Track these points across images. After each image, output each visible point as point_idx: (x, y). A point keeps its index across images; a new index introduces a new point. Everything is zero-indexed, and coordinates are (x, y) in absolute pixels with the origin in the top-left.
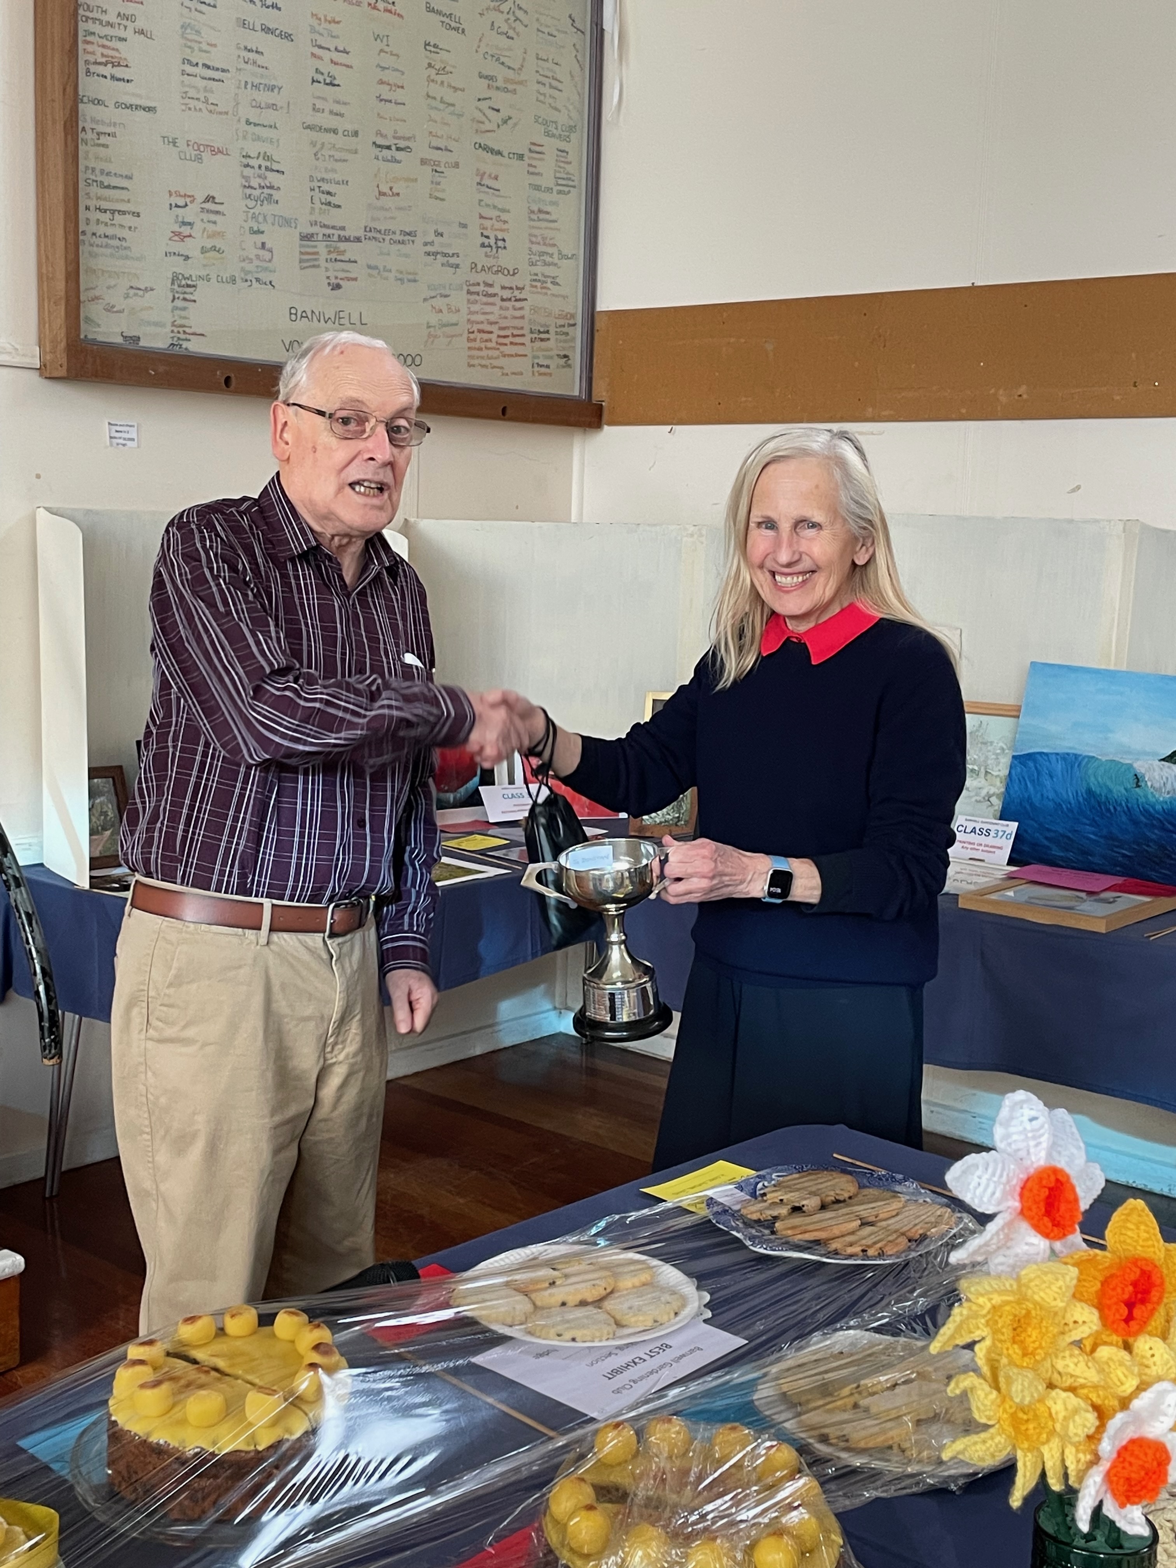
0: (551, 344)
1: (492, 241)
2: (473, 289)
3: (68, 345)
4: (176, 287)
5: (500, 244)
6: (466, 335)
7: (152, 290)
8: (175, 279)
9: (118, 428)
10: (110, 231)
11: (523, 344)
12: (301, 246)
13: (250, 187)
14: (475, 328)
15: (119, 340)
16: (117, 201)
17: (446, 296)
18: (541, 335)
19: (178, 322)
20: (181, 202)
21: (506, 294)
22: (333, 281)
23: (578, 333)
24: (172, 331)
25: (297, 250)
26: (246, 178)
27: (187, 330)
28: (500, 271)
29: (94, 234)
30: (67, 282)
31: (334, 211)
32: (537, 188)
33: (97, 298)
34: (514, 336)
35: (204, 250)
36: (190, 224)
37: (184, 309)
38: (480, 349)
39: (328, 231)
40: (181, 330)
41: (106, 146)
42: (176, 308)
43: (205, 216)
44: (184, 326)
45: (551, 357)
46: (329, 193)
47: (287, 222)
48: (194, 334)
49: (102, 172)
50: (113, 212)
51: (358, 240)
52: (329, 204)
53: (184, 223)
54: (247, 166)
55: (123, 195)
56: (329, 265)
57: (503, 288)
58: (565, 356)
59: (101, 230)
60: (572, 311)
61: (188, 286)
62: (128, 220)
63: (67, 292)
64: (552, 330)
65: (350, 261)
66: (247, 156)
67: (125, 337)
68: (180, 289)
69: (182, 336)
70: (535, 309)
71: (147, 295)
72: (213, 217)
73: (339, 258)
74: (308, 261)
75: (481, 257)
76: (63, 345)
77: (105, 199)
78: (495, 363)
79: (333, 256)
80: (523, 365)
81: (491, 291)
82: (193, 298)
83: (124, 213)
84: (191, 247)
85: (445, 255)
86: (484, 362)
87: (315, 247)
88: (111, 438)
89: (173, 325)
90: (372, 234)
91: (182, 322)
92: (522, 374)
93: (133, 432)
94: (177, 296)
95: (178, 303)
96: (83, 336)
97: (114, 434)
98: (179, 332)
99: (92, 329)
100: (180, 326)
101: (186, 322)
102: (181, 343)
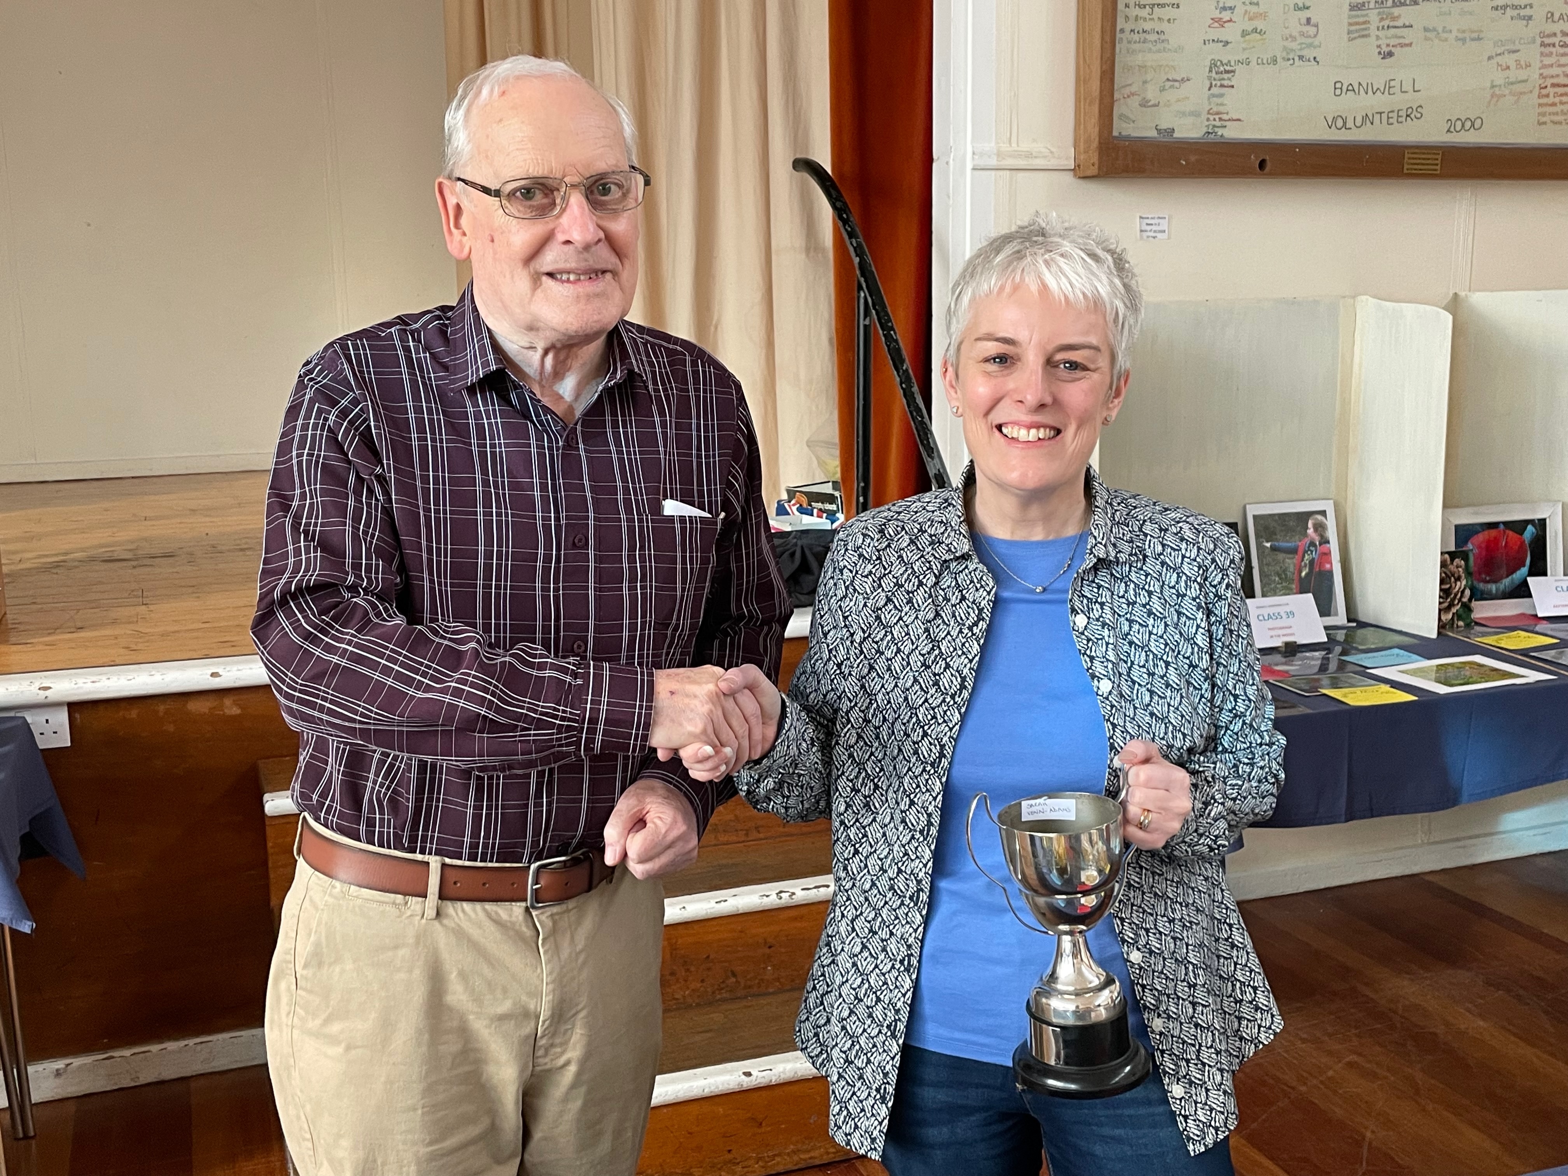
2: (1547, 41)
3: (1100, 143)
4: (1214, 74)
6: (1536, 91)
7: (1188, 80)
8: (1213, 65)
9: (1149, 221)
10: (1148, 26)
12: (1350, 17)
14: (1549, 82)
15: (1153, 134)
17: (1515, 51)
19: (1215, 109)
22: (1385, 49)
24: (1208, 120)
25: (1346, 21)
27: (1225, 117)
29: (1132, 31)
30: (1101, 81)
33: (1133, 94)
35: (1244, 34)
36: (1230, 8)
37: (1221, 95)
38: (1554, 104)
40: (1217, 117)
42: (1214, 96)
44: (1221, 113)
48: (1229, 120)
50: (1152, 6)
53: (1224, 9)
56: (1381, 33)
59: (1140, 25)
61: (1227, 72)
62: (1167, 13)
63: (1101, 92)
65: (1405, 26)
67: (1159, 131)
68: (1217, 77)
69: (1218, 123)
71: (1184, 85)
73: (1392, 24)
74: (1357, 31)
75: (1558, 7)
76: (1095, 144)
79: (1386, 23)
82: (1232, 84)
83: (1163, 6)
84: (1231, 33)
85: (1516, 7)
86: (1555, 119)
87: (1367, 15)
88: (1141, 231)
89: (1209, 113)
91: (1219, 109)
93: (1164, 224)
94: (1214, 83)
95: (1215, 90)
96: (1115, 133)
97: (1145, 227)
98: (1215, 120)
99: (1124, 125)
100: (1217, 113)
101: (1221, 109)
102: (1216, 130)
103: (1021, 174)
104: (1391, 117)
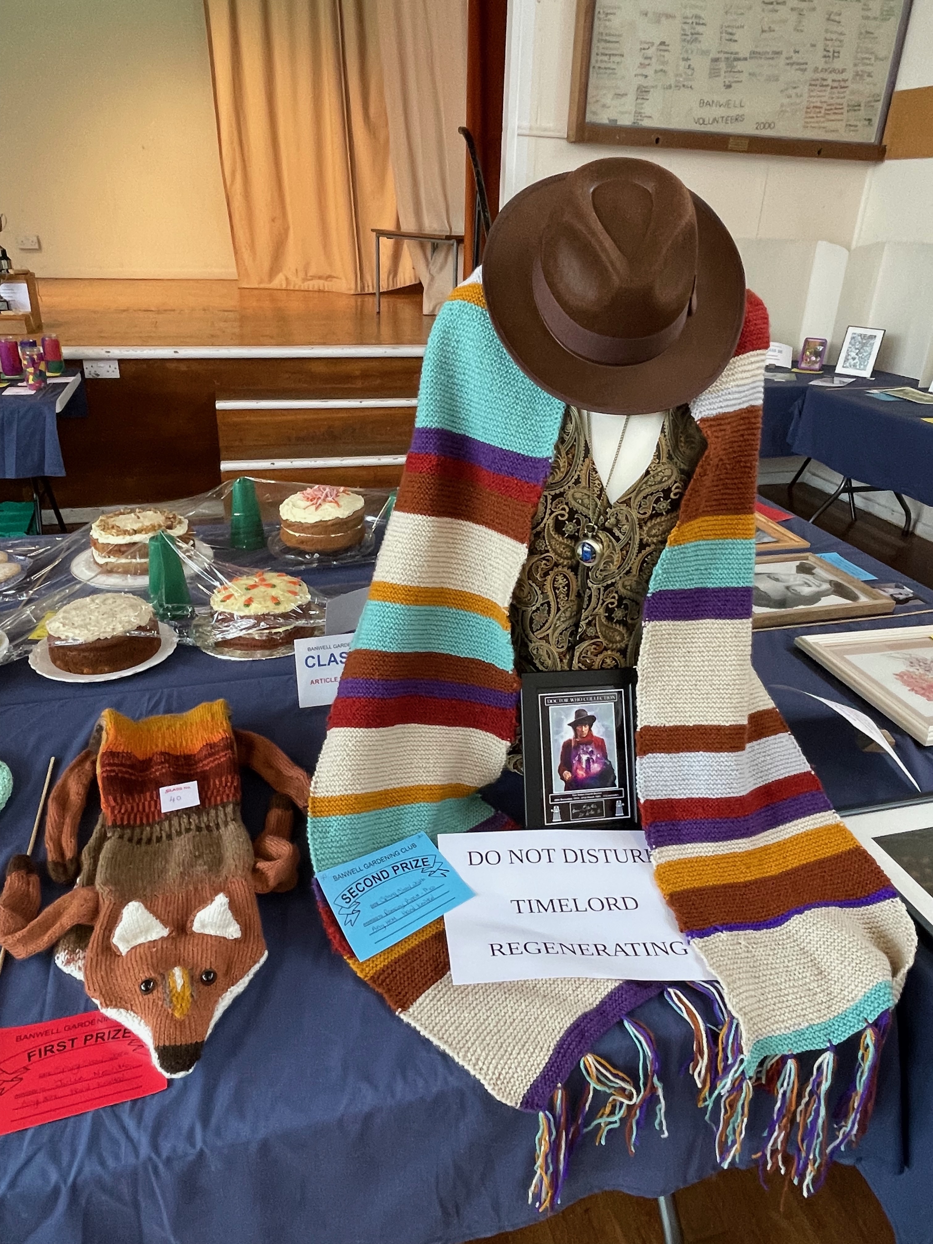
0: (860, 113)
1: (831, 54)
2: (813, 83)
4: (639, 92)
5: (836, 54)
6: (805, 110)
7: (626, 95)
8: (639, 88)
10: (609, 65)
11: (842, 113)
12: (712, 65)
13: (685, 35)
14: (812, 105)
15: (606, 121)
16: (611, 49)
17: (795, 88)
18: (855, 107)
19: (639, 110)
20: (646, 46)
21: (836, 84)
22: (727, 83)
23: (880, 106)
24: (635, 116)
25: (709, 67)
26: (684, 30)
27: (643, 115)
28: (834, 71)
29: (599, 68)
31: (732, 44)
32: (867, 18)
33: (597, 101)
34: (836, 109)
35: (656, 72)
36: (650, 58)
37: (642, 104)
38: (813, 117)
39: (726, 56)
40: (639, 115)
41: (609, 20)
42: (638, 104)
43: (659, 53)
44: (641, 113)
45: (860, 120)
46: (731, 34)
47: (705, 53)
48: (645, 117)
49: (606, 34)
50: (610, 55)
51: (745, 59)
52: (731, 40)
53: (646, 58)
54: (685, 23)
55: (616, 45)
56: (726, 75)
57: (833, 81)
58: (870, 120)
59: (603, 65)
60: (878, 91)
61: (646, 92)
62: (617, 59)
63: (581, 99)
64: (862, 105)
65: (739, 72)
66: (686, 18)
67: (610, 121)
68: (640, 94)
69: (639, 118)
70: (853, 93)
71: (624, 98)
72: (662, 53)
73: (732, 70)
74: (714, 73)
75: (821, 64)
76: (577, 126)
77: (607, 49)
78: (823, 125)
79: (729, 69)
80: (840, 126)
81: (825, 83)
82: (647, 98)
83: (616, 55)
84: (650, 71)
85: (798, 64)
86: (813, 125)
87: (719, 65)
89: (635, 113)
90: (754, 55)
92: (837, 131)
94: (639, 97)
95: (639, 101)
96: (587, 121)
99: (592, 116)
100: (639, 113)
101: (642, 111)
102: (638, 122)
103: (541, 139)
104: (726, 120)
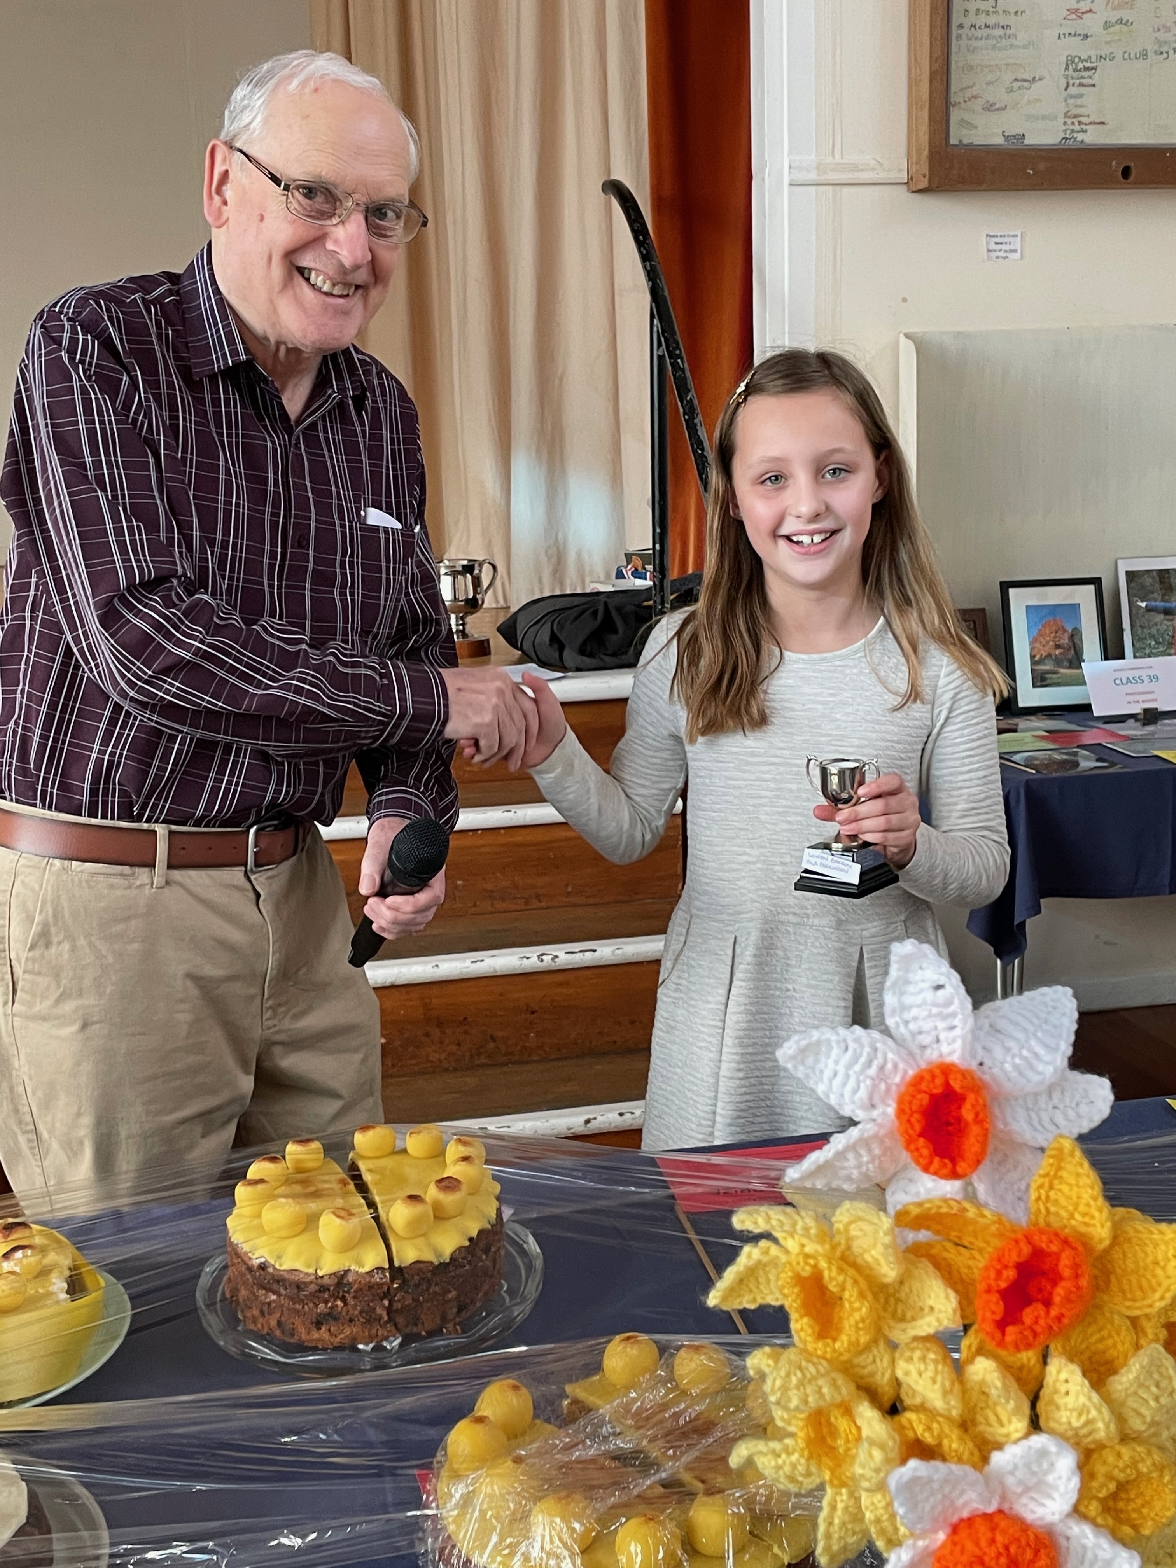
3: (930, 152)
4: (1070, 72)
7: (1041, 79)
8: (1070, 62)
9: (998, 240)
10: (992, 20)
15: (999, 140)
19: (1075, 111)
24: (1065, 123)
27: (1086, 120)
29: (973, 26)
30: (931, 82)
33: (975, 97)
35: (1107, 25)
37: (1080, 96)
40: (1075, 120)
42: (1072, 97)
44: (1080, 116)
48: (1091, 123)
59: (982, 20)
61: (1087, 69)
63: (930, 94)
67: (1007, 138)
68: (1076, 75)
69: (1077, 128)
71: (1035, 86)
76: (926, 153)
82: (1091, 82)
84: (1092, 24)
88: (989, 251)
89: (1066, 116)
91: (1079, 111)
93: (1017, 243)
94: (1071, 82)
95: (1072, 90)
96: (953, 141)
97: (993, 246)
98: (1073, 123)
99: (965, 132)
100: (1075, 116)
101: (1082, 111)
102: (1075, 135)
103: (846, 190)
